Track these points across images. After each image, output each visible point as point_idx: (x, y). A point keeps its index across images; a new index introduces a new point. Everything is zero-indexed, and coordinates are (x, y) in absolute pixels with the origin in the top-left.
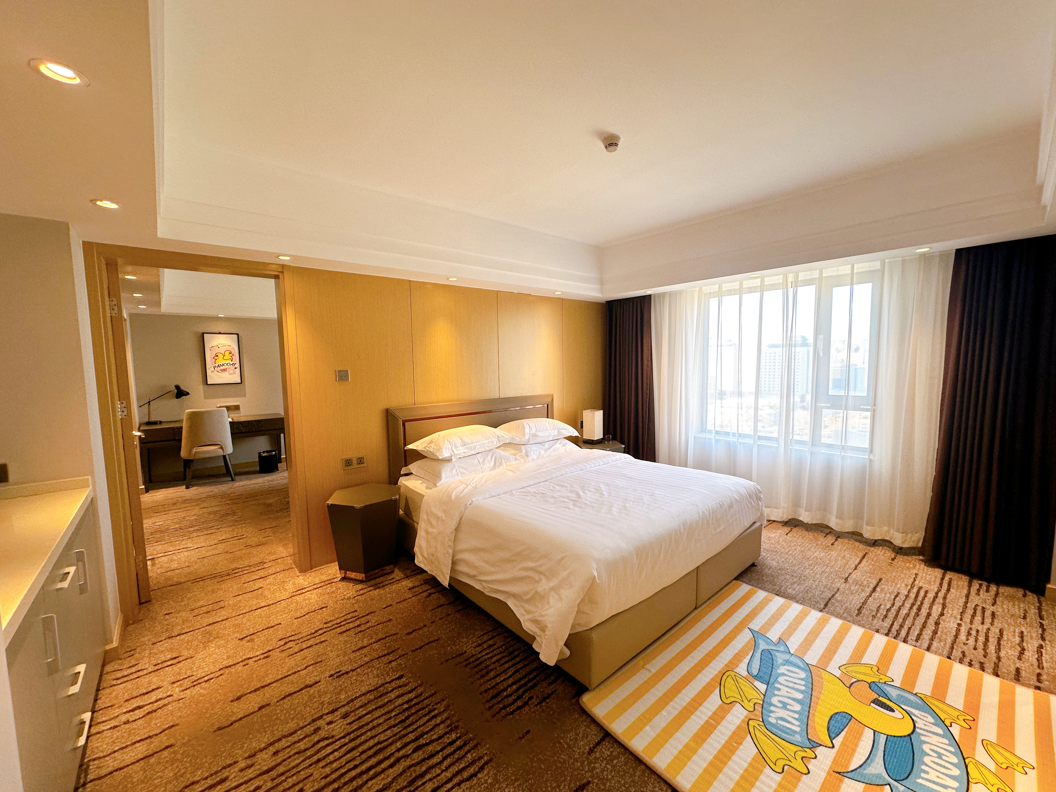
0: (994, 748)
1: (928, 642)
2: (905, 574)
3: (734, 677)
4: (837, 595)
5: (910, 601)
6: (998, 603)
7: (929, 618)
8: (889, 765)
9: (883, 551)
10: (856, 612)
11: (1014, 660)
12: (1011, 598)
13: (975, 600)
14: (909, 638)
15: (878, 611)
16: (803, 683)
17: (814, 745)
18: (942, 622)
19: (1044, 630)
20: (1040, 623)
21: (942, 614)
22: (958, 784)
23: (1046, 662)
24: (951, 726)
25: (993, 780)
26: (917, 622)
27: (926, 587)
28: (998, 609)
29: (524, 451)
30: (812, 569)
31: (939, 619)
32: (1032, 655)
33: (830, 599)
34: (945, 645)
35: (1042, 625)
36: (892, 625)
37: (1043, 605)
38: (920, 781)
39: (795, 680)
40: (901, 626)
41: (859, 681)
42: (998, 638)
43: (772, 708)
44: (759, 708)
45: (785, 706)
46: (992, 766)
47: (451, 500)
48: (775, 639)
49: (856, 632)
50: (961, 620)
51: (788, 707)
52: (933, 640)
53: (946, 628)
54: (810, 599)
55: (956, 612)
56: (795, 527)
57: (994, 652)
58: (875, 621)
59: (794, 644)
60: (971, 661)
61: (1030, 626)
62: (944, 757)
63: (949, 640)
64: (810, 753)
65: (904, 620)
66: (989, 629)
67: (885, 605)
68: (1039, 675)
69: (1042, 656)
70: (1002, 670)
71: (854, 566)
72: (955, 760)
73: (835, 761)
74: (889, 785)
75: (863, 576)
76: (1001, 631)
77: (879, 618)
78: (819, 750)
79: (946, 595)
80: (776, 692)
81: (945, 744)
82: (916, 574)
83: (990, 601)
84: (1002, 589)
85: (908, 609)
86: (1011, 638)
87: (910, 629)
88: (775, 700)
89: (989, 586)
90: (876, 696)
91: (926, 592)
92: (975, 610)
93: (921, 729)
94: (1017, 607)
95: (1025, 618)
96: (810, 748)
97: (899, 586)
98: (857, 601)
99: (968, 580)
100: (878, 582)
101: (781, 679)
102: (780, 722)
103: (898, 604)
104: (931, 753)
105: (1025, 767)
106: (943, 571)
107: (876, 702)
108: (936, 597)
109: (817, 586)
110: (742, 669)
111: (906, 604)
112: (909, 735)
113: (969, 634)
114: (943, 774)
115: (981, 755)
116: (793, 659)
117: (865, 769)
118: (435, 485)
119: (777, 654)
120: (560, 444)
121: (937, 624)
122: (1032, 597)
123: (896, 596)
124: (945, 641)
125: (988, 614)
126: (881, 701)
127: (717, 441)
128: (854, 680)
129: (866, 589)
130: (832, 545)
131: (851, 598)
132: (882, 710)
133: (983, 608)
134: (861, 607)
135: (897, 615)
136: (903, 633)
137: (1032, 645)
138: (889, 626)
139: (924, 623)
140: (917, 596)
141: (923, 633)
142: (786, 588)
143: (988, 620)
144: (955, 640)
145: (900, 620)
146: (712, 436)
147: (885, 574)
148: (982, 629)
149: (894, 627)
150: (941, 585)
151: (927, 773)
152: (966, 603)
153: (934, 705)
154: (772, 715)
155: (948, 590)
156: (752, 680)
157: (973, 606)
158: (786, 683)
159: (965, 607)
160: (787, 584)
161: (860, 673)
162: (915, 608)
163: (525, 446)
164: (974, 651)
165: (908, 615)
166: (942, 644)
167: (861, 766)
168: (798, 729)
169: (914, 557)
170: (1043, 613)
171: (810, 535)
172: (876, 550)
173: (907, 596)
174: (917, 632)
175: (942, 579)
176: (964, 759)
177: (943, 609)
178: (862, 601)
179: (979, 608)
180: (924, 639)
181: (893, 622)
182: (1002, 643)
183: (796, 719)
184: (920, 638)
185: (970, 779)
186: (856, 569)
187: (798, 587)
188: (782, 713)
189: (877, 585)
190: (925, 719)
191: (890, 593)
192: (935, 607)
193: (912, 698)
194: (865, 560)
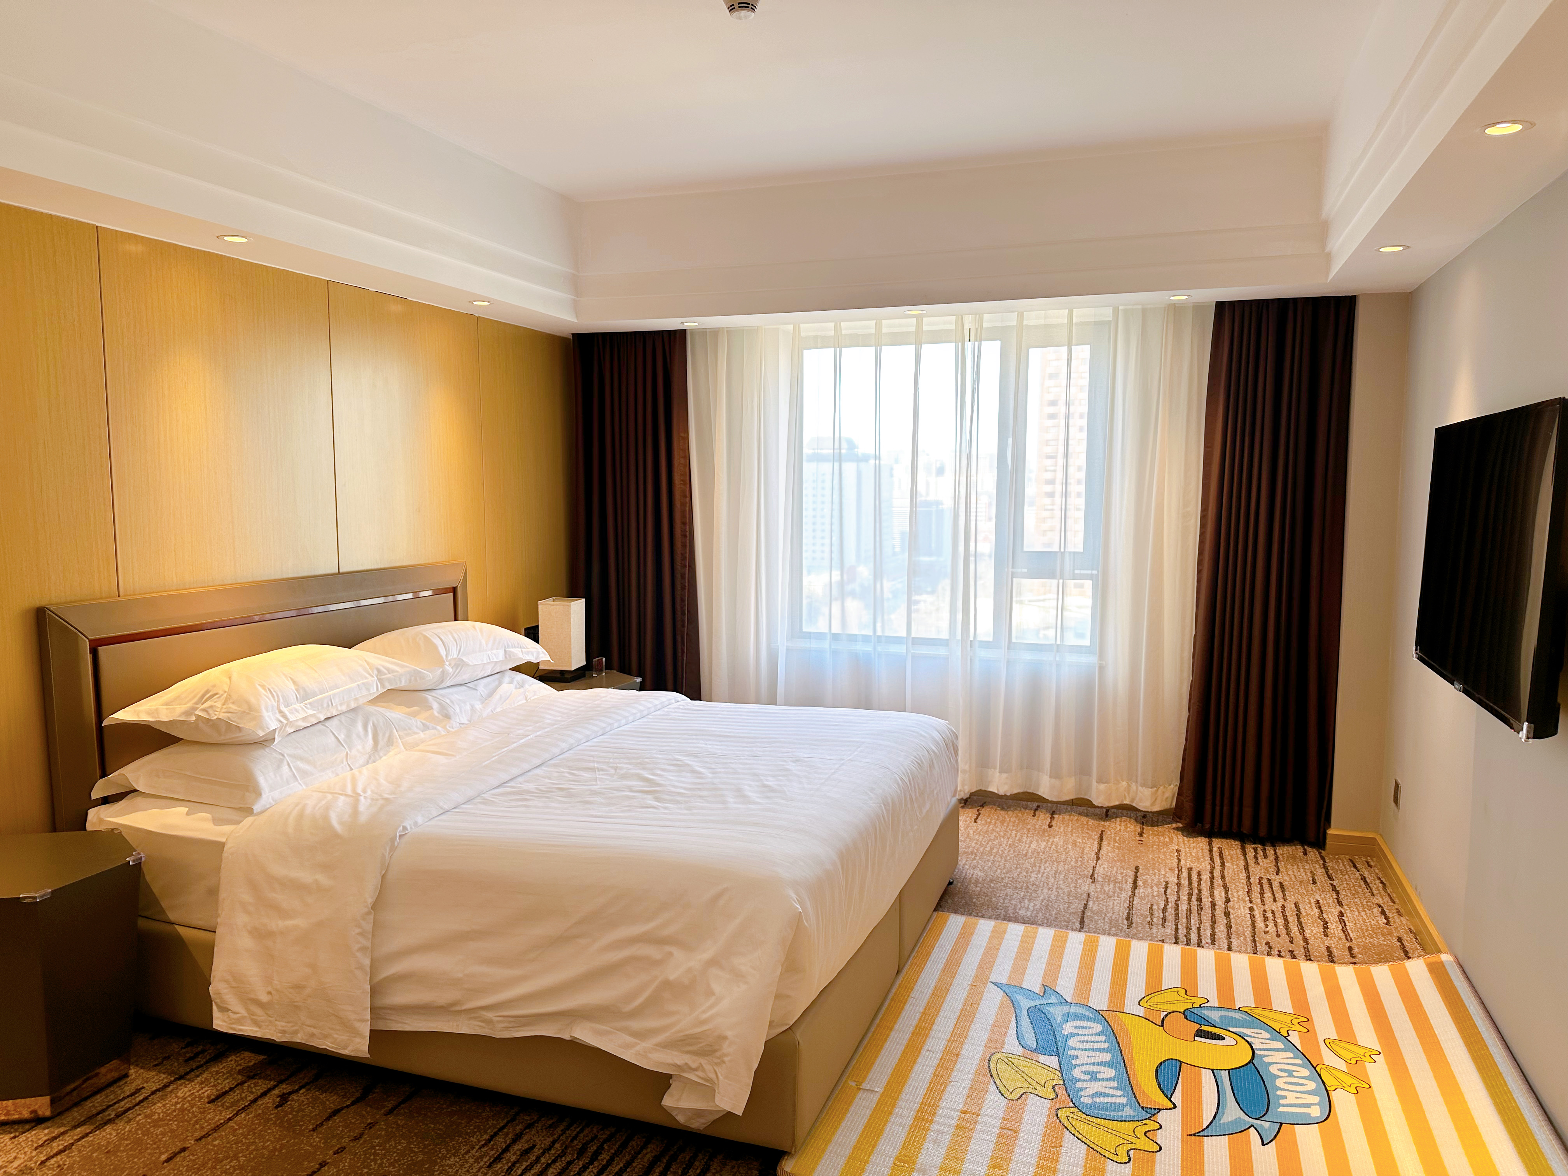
0: (1338, 1045)
1: (1226, 941)
2: (1164, 853)
3: (1006, 1060)
4: (1091, 904)
5: (1185, 891)
6: (1281, 870)
7: (1215, 909)
8: (1243, 1103)
9: (1123, 824)
10: (1126, 922)
11: (1321, 938)
12: (1293, 858)
13: (1257, 872)
14: (1203, 942)
15: (1152, 914)
16: (1103, 1038)
17: (1152, 1113)
18: (1231, 911)
19: (1338, 893)
20: (1332, 884)
21: (1228, 900)
22: (1318, 1098)
23: (1352, 932)
24: (1289, 1035)
25: (1349, 1080)
26: (1204, 918)
27: (1196, 866)
28: (1284, 877)
29: (435, 706)
30: (1039, 871)
31: (1226, 907)
32: (1337, 927)
33: (1083, 912)
34: (1245, 939)
35: (1334, 887)
36: (1177, 929)
37: (1327, 861)
38: (1281, 1109)
39: (1090, 1038)
40: (1188, 929)
41: (1170, 1013)
42: (1297, 914)
43: (1079, 1085)
44: (1061, 1091)
45: (1093, 1077)
46: (1343, 1066)
47: (336, 835)
48: (1037, 989)
49: (1139, 949)
50: (1251, 902)
51: (1098, 1076)
52: (1230, 938)
53: (1238, 917)
54: (1056, 918)
55: (1242, 893)
56: (982, 806)
57: (1298, 933)
58: (1155, 930)
59: (1066, 986)
60: (1279, 952)
61: (1323, 892)
62: (1295, 1074)
63: (1248, 933)
64: (1152, 1125)
65: (1188, 918)
66: (1283, 907)
67: (1158, 904)
68: (1350, 949)
69: (1345, 925)
70: (1314, 953)
71: (1093, 855)
72: (1305, 1072)
73: (1184, 1123)
74: (1252, 1126)
75: (1112, 867)
76: (1297, 905)
77: (1158, 925)
78: (1161, 1117)
79: (1223, 872)
80: (1074, 1062)
81: (1291, 1058)
82: (1178, 851)
83: (1273, 870)
84: (1279, 851)
85: (1186, 902)
86: (1309, 911)
87: (1199, 929)
88: (1077, 1073)
89: (1265, 849)
90: (1197, 1027)
91: (1199, 874)
92: (1261, 884)
93: (1260, 1049)
94: (1302, 870)
95: (1314, 882)
96: (1149, 1118)
97: (1163, 872)
98: (1119, 905)
99: (1240, 847)
100: (1136, 873)
101: (1072, 1042)
102: (1098, 1100)
103: (1172, 899)
104: (1280, 1074)
105: (1371, 1054)
106: (1207, 840)
107: (1200, 1033)
108: (1212, 878)
109: (1057, 896)
110: (1011, 1045)
111: (1182, 897)
112: (1251, 1062)
113: (1266, 919)
114: (1300, 1092)
115: (1328, 1058)
116: (1073, 1009)
117: (1220, 1120)
118: (249, 811)
119: (1052, 1009)
120: (511, 682)
121: (1227, 914)
122: (1313, 853)
123: (1166, 888)
124: (1244, 935)
125: (1276, 886)
126: (1204, 1031)
127: (835, 653)
128: (1163, 1014)
129: (1124, 886)
130: (1050, 826)
131: (1111, 904)
132: (1210, 1041)
133: (1269, 880)
134: (1128, 914)
135: (1177, 915)
136: (1194, 937)
137: (1332, 915)
138: (1174, 933)
139: (1212, 917)
140: (1190, 883)
141: (1216, 931)
142: (1015, 909)
143: (1279, 895)
144: (1254, 930)
145: (1183, 920)
146: (826, 645)
147: (1139, 857)
148: (1277, 907)
149: (1179, 931)
150: (1212, 858)
151: (1285, 1097)
152: (1248, 877)
153: (1262, 1016)
154: (1083, 1093)
155: (1223, 865)
156: (1034, 1055)
157: (1258, 881)
158: (1081, 1046)
159: (1249, 884)
160: (1014, 902)
161: (1166, 1003)
162: (1194, 898)
163: (433, 693)
164: (1278, 939)
165: (1189, 911)
166: (1242, 938)
167: (1215, 1117)
168: (1123, 1100)
169: (1166, 826)
170: (1331, 872)
171: (1011, 816)
172: (1113, 825)
173: (1179, 885)
174: (1209, 932)
175: (1211, 851)
176: (1315, 1068)
177: (1227, 892)
178: (1126, 905)
179: (1265, 881)
180: (1219, 939)
181: (1177, 925)
182: (1302, 920)
183: (1117, 1088)
184: (1214, 938)
185: (1328, 1088)
186: (1098, 859)
187: (1032, 904)
188: (1097, 1087)
189: (1136, 877)
190: (1260, 1036)
191: (1157, 885)
192: (1216, 893)
193: (1237, 1015)
194: (1105, 843)
